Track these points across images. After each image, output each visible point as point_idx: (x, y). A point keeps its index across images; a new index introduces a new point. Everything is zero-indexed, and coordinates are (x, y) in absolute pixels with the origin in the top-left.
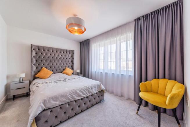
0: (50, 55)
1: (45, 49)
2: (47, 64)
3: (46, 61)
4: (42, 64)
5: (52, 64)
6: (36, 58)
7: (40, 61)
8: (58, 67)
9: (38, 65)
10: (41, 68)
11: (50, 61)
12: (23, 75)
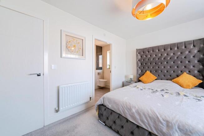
0: (156, 55)
1: (149, 50)
2: (152, 68)
3: (150, 64)
4: (146, 67)
5: (158, 67)
6: (141, 61)
7: (145, 64)
8: (167, 71)
9: (143, 68)
10: (146, 71)
11: (155, 63)
12: (132, 77)
